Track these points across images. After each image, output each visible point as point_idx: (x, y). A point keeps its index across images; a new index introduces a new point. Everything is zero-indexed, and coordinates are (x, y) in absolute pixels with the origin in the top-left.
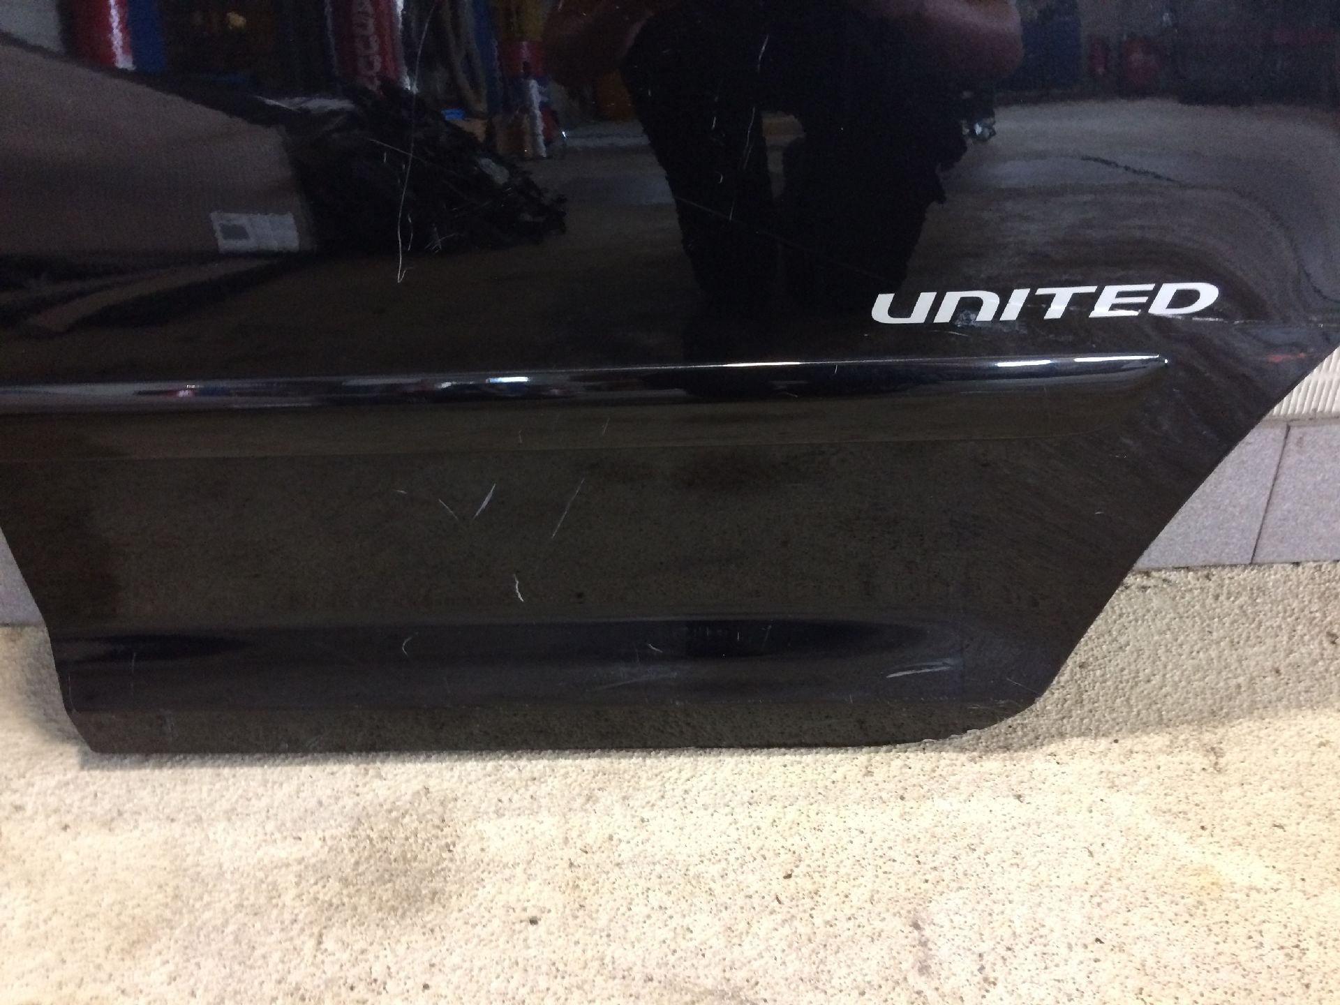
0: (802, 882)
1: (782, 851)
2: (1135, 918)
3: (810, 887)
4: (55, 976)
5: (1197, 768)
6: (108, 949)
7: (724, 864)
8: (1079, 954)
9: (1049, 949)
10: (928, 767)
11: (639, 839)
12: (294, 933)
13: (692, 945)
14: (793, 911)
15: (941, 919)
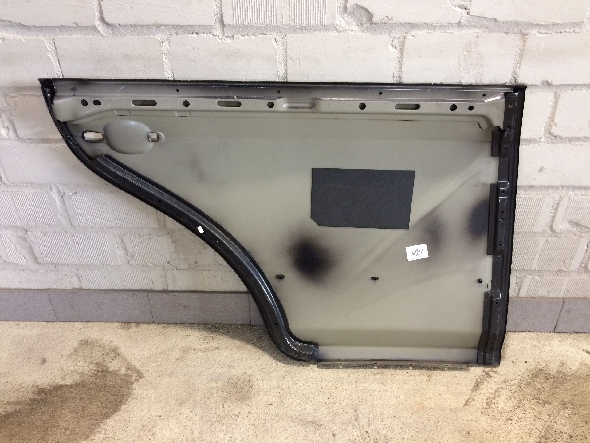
0: (331, 400)
1: (328, 393)
2: (404, 413)
3: (333, 401)
4: (164, 410)
5: (425, 380)
6: (175, 404)
7: (314, 395)
8: (390, 419)
9: (384, 418)
10: (363, 376)
11: (295, 388)
12: (217, 403)
13: (306, 412)
14: (329, 406)
15: (362, 410)
